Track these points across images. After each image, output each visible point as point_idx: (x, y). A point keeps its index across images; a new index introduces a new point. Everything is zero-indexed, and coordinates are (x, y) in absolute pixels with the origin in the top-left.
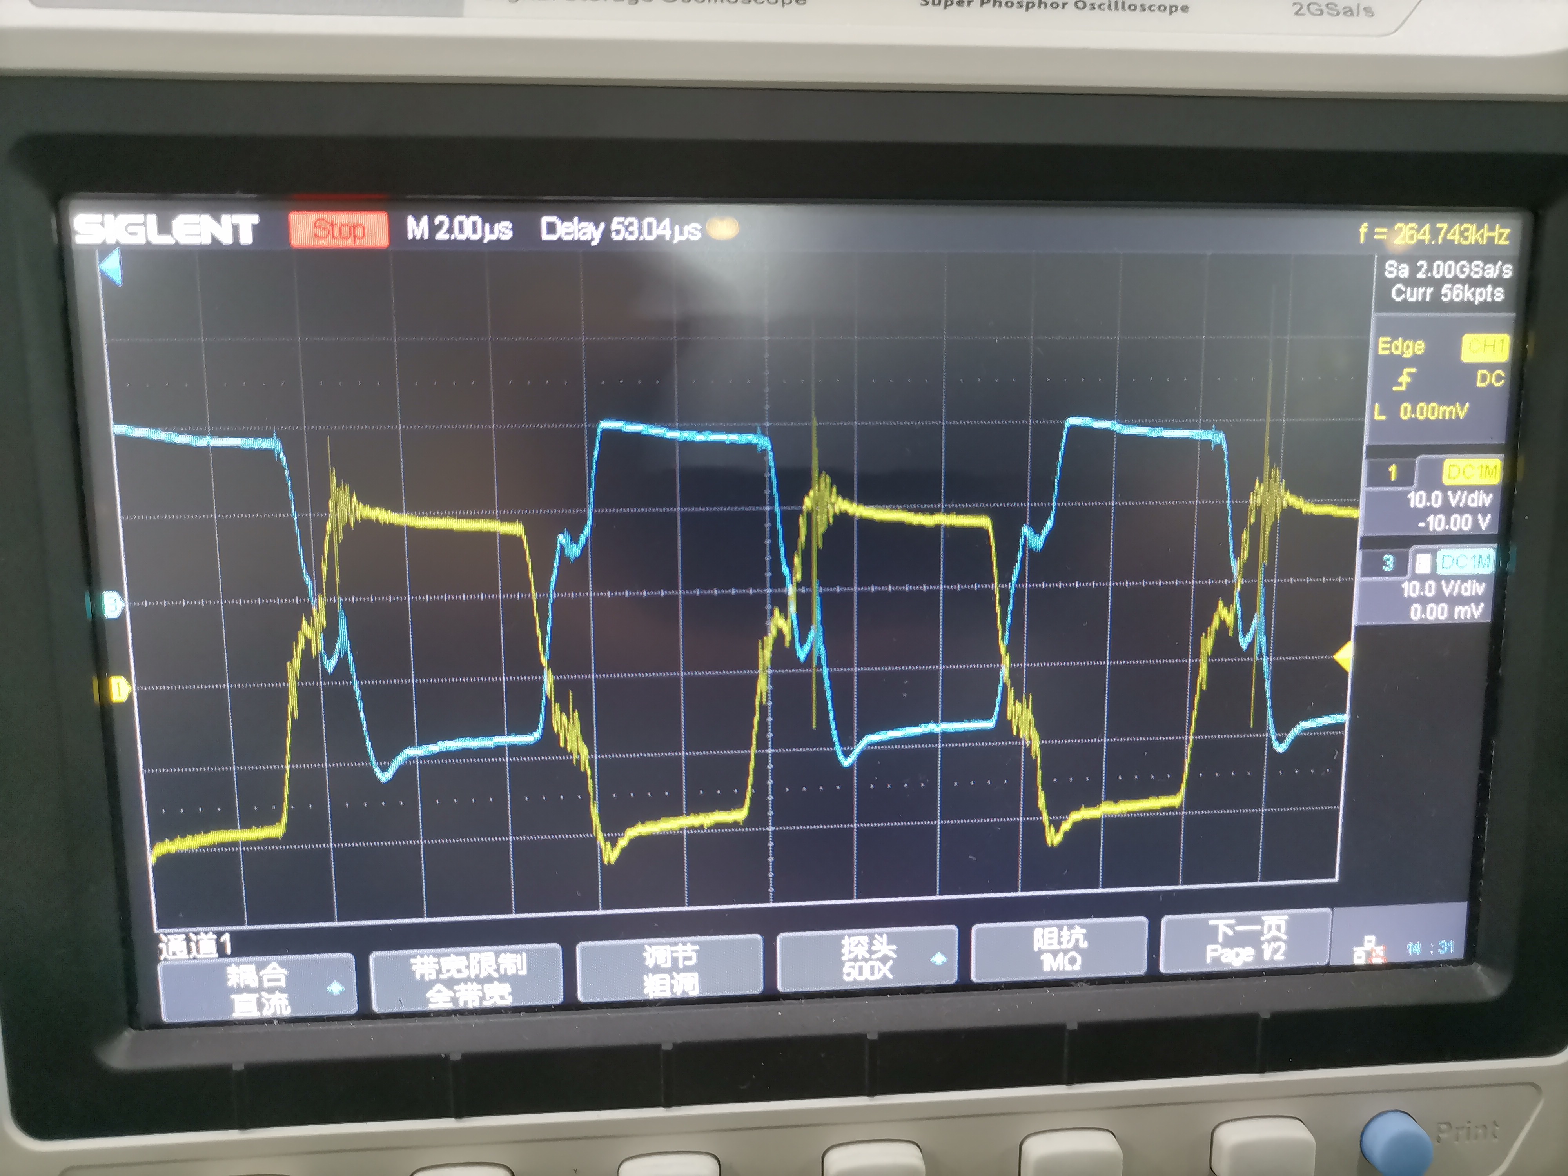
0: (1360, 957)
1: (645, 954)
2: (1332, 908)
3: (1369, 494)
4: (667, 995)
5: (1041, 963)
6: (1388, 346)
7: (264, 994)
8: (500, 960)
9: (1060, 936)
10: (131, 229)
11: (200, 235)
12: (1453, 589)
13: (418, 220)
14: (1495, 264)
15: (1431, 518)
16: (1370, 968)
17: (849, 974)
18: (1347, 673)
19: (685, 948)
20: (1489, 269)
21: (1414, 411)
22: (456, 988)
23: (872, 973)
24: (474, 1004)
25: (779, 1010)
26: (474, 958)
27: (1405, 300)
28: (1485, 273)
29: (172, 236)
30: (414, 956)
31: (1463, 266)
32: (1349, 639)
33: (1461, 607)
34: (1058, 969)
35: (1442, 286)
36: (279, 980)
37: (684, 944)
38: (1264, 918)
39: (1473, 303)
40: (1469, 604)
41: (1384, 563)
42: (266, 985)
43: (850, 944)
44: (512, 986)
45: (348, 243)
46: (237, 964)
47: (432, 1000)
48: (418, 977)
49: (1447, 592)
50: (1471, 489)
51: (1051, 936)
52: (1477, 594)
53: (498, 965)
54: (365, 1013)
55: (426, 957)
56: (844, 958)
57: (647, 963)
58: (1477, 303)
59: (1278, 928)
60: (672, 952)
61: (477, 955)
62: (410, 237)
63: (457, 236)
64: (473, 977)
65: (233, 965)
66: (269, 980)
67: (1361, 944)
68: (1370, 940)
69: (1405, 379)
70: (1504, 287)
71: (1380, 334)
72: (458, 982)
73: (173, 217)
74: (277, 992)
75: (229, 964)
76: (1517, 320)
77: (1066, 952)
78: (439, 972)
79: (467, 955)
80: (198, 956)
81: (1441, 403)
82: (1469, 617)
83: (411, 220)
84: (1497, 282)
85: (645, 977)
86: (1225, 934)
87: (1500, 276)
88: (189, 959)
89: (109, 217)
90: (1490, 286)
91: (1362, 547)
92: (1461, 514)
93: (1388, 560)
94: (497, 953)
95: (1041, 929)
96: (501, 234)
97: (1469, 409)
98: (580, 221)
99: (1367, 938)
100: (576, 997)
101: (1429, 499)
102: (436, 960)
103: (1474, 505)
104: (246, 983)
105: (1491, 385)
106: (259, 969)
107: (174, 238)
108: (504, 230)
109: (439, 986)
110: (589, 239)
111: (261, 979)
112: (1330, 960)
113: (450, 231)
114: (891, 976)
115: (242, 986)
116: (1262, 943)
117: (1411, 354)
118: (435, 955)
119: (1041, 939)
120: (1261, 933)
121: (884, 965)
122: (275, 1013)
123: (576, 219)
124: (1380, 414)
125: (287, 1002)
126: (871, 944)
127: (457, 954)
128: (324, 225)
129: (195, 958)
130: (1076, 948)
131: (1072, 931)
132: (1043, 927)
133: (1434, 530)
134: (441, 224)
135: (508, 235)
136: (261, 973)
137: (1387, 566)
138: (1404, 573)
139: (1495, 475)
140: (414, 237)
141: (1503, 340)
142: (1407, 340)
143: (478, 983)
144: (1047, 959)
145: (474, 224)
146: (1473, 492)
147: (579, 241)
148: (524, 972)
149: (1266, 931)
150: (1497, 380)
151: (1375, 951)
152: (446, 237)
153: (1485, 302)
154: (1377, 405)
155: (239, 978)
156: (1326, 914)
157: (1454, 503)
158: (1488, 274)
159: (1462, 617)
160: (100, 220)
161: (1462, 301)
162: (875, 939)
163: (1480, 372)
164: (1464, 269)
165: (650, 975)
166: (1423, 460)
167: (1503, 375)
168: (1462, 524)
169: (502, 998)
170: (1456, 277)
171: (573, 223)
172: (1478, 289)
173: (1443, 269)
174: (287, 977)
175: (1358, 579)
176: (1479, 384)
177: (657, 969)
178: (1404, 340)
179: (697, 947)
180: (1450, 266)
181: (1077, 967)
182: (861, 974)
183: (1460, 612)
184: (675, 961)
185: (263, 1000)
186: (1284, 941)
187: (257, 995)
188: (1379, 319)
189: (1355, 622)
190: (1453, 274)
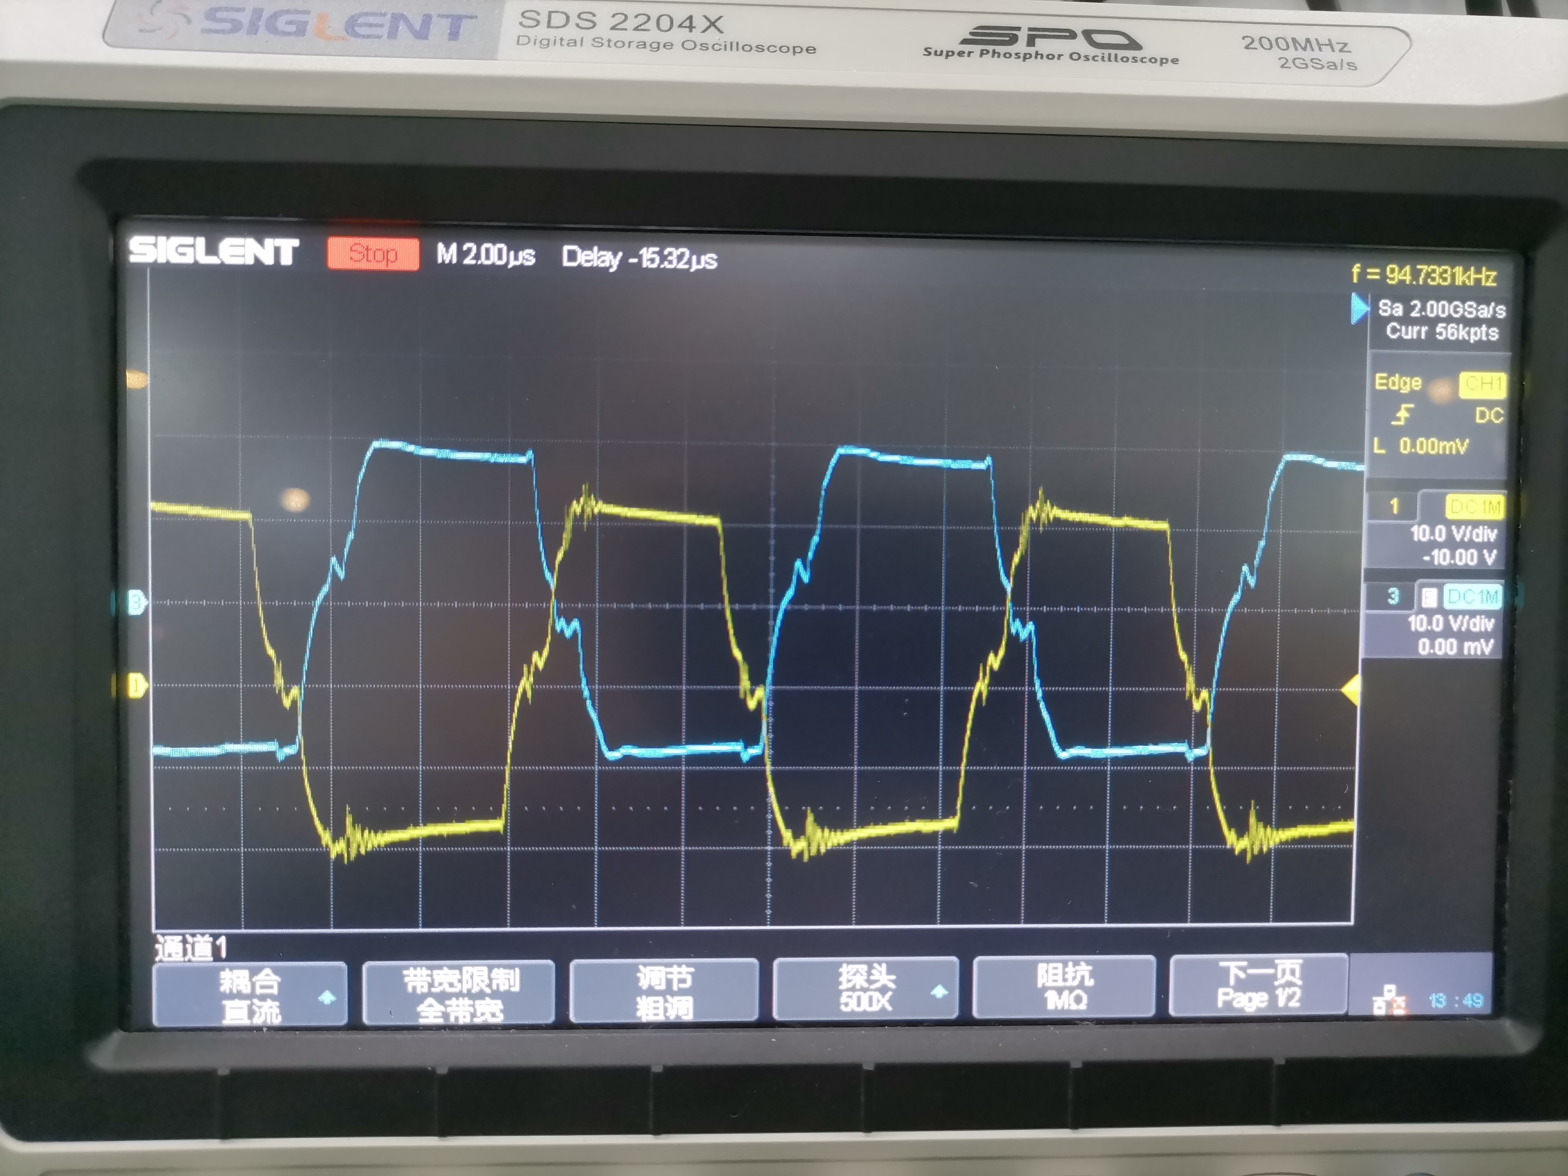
0: (1380, 1008)
1: (639, 975)
2: (1349, 954)
3: (1370, 527)
4: (661, 1018)
5: (1045, 1000)
6: (1385, 381)
7: (255, 1001)
8: (493, 975)
9: (1064, 973)
10: (181, 250)
11: (244, 256)
12: (1462, 624)
13: (447, 247)
14: (1488, 305)
15: (1435, 552)
16: (1390, 1018)
17: (847, 1005)
18: (1356, 707)
19: (680, 970)
20: (1483, 309)
21: (1414, 445)
22: (447, 1002)
23: (871, 1005)
24: (465, 1019)
25: (773, 1036)
26: (467, 972)
27: (1400, 337)
28: (1479, 314)
29: (218, 257)
30: (407, 968)
31: (1456, 307)
32: (1357, 673)
33: (1470, 643)
34: (1063, 1007)
35: (1437, 325)
36: (271, 987)
37: (680, 965)
38: (1277, 961)
39: (1468, 341)
40: (1478, 640)
41: (1389, 596)
42: (258, 991)
43: (848, 972)
44: (503, 1003)
45: (382, 266)
46: (231, 969)
47: (423, 1014)
48: (410, 989)
49: (1455, 627)
50: (1476, 524)
51: (1055, 971)
52: (1486, 629)
53: (490, 979)
54: (355, 1024)
55: (419, 969)
56: (841, 987)
57: (640, 984)
58: (1472, 341)
59: (1293, 972)
60: (667, 973)
61: (470, 969)
62: (440, 261)
63: (483, 261)
64: (465, 991)
65: (227, 970)
66: (262, 987)
67: (1381, 994)
68: (1390, 990)
69: (1403, 414)
70: (1499, 328)
71: (1375, 371)
72: (449, 996)
73: (220, 239)
74: (268, 1000)
75: (223, 969)
76: (1513, 359)
77: (1071, 989)
78: (431, 985)
79: (460, 968)
80: (193, 959)
81: (1440, 439)
82: (1479, 653)
83: (441, 246)
84: (1492, 322)
85: (638, 999)
86: (1237, 977)
87: (1494, 317)
88: (184, 961)
89: (162, 239)
90: (1484, 326)
91: (1365, 580)
92: (1467, 549)
93: (1393, 593)
94: (491, 969)
95: (1045, 965)
96: (525, 261)
97: (1469, 445)
98: (600, 250)
99: (1387, 987)
100: (568, 1015)
101: (1432, 533)
102: (429, 972)
103: (1480, 540)
104: (239, 988)
105: (1490, 421)
106: (251, 976)
107: (220, 259)
108: (527, 257)
109: (430, 1000)
110: (608, 265)
111: (253, 985)
112: (1348, 1009)
113: (477, 257)
114: (890, 1008)
115: (235, 991)
116: (1277, 988)
117: (1409, 389)
118: (428, 968)
119: (1045, 975)
120: (1274, 977)
121: (883, 997)
122: (265, 1021)
123: (596, 248)
124: (1380, 448)
125: (278, 1011)
126: (869, 973)
127: (451, 968)
128: (360, 249)
129: (189, 961)
130: (1081, 986)
131: (1077, 968)
132: (1048, 962)
133: (1440, 564)
134: (469, 250)
135: (532, 261)
136: (254, 980)
137: (1393, 599)
138: (1411, 607)
139: (1499, 511)
140: (443, 261)
141: (1500, 379)
142: (1404, 376)
143: (470, 999)
144: (1051, 996)
145: (500, 251)
146: (1477, 527)
147: (597, 267)
148: (516, 989)
149: (1279, 975)
150: (1497, 417)
151: (1395, 1001)
152: (474, 262)
153: (1480, 340)
154: (1376, 439)
155: (232, 984)
156: (1342, 959)
157: (1458, 538)
158: (1482, 314)
159: (1472, 653)
160: (154, 242)
161: (1457, 339)
162: (874, 968)
163: (1478, 409)
164: (1458, 309)
165: (644, 997)
166: (1424, 493)
167: (1502, 412)
168: (1467, 558)
169: (493, 1015)
170: (1450, 316)
171: (593, 252)
172: (1472, 328)
173: (1436, 308)
174: (280, 984)
175: (1363, 611)
176: (1478, 421)
177: (651, 992)
178: (1401, 377)
179: (692, 970)
180: (1444, 306)
181: (1083, 1006)
182: (859, 1005)
183: (1469, 649)
184: (669, 982)
185: (254, 1007)
186: (1300, 987)
187: (249, 1002)
188: (1374, 356)
189: (1361, 655)
190: (1447, 313)
